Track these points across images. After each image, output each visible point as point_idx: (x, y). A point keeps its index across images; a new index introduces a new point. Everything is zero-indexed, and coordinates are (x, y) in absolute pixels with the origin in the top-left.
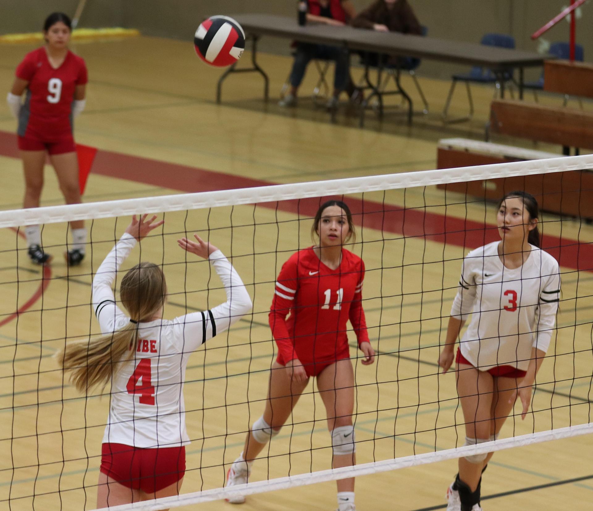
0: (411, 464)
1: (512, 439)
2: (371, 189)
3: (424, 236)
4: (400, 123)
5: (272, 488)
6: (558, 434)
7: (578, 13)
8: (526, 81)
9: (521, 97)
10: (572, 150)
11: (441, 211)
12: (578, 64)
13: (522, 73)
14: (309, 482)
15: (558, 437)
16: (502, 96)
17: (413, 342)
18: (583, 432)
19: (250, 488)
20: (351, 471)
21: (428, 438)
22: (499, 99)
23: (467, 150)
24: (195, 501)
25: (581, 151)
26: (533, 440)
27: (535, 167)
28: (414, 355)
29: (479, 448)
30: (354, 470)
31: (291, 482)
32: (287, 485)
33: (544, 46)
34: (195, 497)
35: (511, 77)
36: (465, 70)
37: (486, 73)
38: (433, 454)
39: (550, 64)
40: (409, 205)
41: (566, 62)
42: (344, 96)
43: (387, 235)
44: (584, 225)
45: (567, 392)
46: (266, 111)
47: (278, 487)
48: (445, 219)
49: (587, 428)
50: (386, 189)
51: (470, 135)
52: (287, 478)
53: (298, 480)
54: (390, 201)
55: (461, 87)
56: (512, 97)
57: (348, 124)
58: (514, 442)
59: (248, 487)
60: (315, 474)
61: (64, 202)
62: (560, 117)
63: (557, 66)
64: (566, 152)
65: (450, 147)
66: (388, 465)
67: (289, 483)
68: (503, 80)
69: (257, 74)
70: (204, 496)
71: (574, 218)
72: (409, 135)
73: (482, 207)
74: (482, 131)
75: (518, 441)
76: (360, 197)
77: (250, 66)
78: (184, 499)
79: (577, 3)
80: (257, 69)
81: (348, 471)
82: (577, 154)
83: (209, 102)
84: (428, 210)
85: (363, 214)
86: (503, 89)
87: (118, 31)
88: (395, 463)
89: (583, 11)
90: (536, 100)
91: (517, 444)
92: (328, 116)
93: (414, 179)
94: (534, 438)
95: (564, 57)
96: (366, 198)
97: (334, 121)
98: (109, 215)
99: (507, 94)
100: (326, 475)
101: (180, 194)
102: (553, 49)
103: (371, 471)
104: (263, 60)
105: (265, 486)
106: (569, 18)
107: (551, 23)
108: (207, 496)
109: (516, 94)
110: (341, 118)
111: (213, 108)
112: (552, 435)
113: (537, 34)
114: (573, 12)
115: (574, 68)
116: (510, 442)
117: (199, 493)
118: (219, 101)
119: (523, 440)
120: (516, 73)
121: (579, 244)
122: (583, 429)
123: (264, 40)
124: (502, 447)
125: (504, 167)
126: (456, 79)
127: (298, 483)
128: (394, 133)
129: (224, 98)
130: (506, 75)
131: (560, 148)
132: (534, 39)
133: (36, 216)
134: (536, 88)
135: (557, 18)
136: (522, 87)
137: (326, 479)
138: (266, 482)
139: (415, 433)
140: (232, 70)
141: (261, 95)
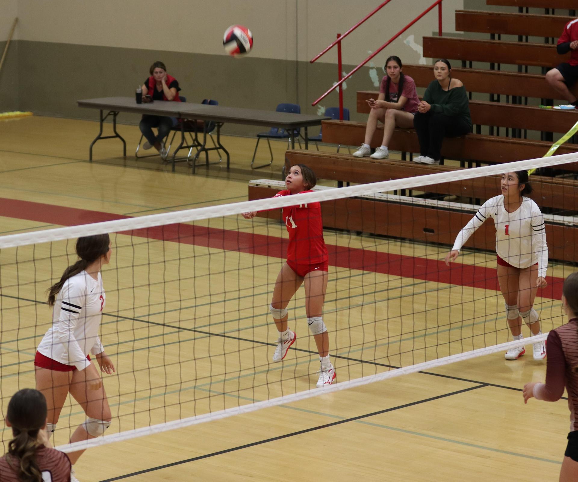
0: (236, 413)
1: (308, 391)
2: (199, 218)
3: (239, 250)
4: (220, 170)
5: (138, 435)
6: (341, 386)
7: (345, 86)
8: (310, 136)
9: (307, 148)
10: (345, 183)
11: (249, 231)
12: (346, 122)
13: (306, 130)
14: (164, 430)
15: (341, 388)
16: (293, 148)
17: (234, 326)
18: (359, 384)
19: (122, 436)
20: (194, 420)
21: (249, 394)
22: (291, 150)
23: (269, 186)
25: (351, 183)
26: (323, 392)
27: (315, 197)
28: (235, 335)
29: (285, 400)
30: (196, 420)
31: (151, 430)
32: (148, 433)
33: (322, 110)
35: (299, 134)
36: (267, 130)
37: (281, 131)
38: (252, 405)
39: (325, 123)
40: (227, 228)
41: (337, 121)
43: (212, 250)
44: (354, 237)
45: (346, 356)
46: (125, 166)
47: (142, 434)
48: (253, 237)
49: (362, 381)
50: (210, 217)
51: (271, 176)
52: (148, 428)
53: (156, 428)
54: (213, 226)
55: (263, 142)
56: (301, 148)
58: (310, 394)
60: (168, 423)
62: (334, 161)
63: (331, 124)
64: (340, 185)
65: (257, 185)
66: (220, 414)
68: (293, 136)
69: (118, 139)
70: (89, 443)
71: (348, 232)
72: (228, 178)
73: (279, 227)
74: (281, 173)
75: (313, 393)
76: (192, 224)
77: (113, 134)
79: (343, 79)
80: (117, 136)
82: (348, 185)
83: (85, 161)
84: (240, 230)
85: (194, 236)
86: (293, 142)
87: (18, 113)
88: (225, 413)
89: (347, 85)
90: (318, 150)
91: (312, 395)
92: (170, 167)
93: (229, 210)
94: (324, 390)
95: (335, 118)
96: (195, 224)
97: (173, 171)
98: (11, 245)
99: (297, 145)
100: (176, 424)
102: (327, 113)
103: (208, 419)
105: (132, 434)
106: (338, 89)
107: (326, 94)
108: (92, 443)
109: (303, 146)
111: (88, 164)
112: (336, 387)
113: (315, 103)
114: (340, 85)
115: (343, 125)
116: (307, 394)
118: (91, 160)
119: (316, 392)
120: (302, 130)
121: (349, 250)
122: (358, 382)
123: (121, 115)
124: (301, 398)
125: (293, 198)
126: (259, 136)
127: (156, 431)
128: (217, 177)
129: (94, 158)
130: (295, 132)
131: (336, 183)
132: (313, 105)
134: (317, 140)
135: (329, 91)
136: (307, 140)
137: (176, 427)
138: (133, 431)
139: (239, 391)
140: (99, 138)
141: (122, 154)
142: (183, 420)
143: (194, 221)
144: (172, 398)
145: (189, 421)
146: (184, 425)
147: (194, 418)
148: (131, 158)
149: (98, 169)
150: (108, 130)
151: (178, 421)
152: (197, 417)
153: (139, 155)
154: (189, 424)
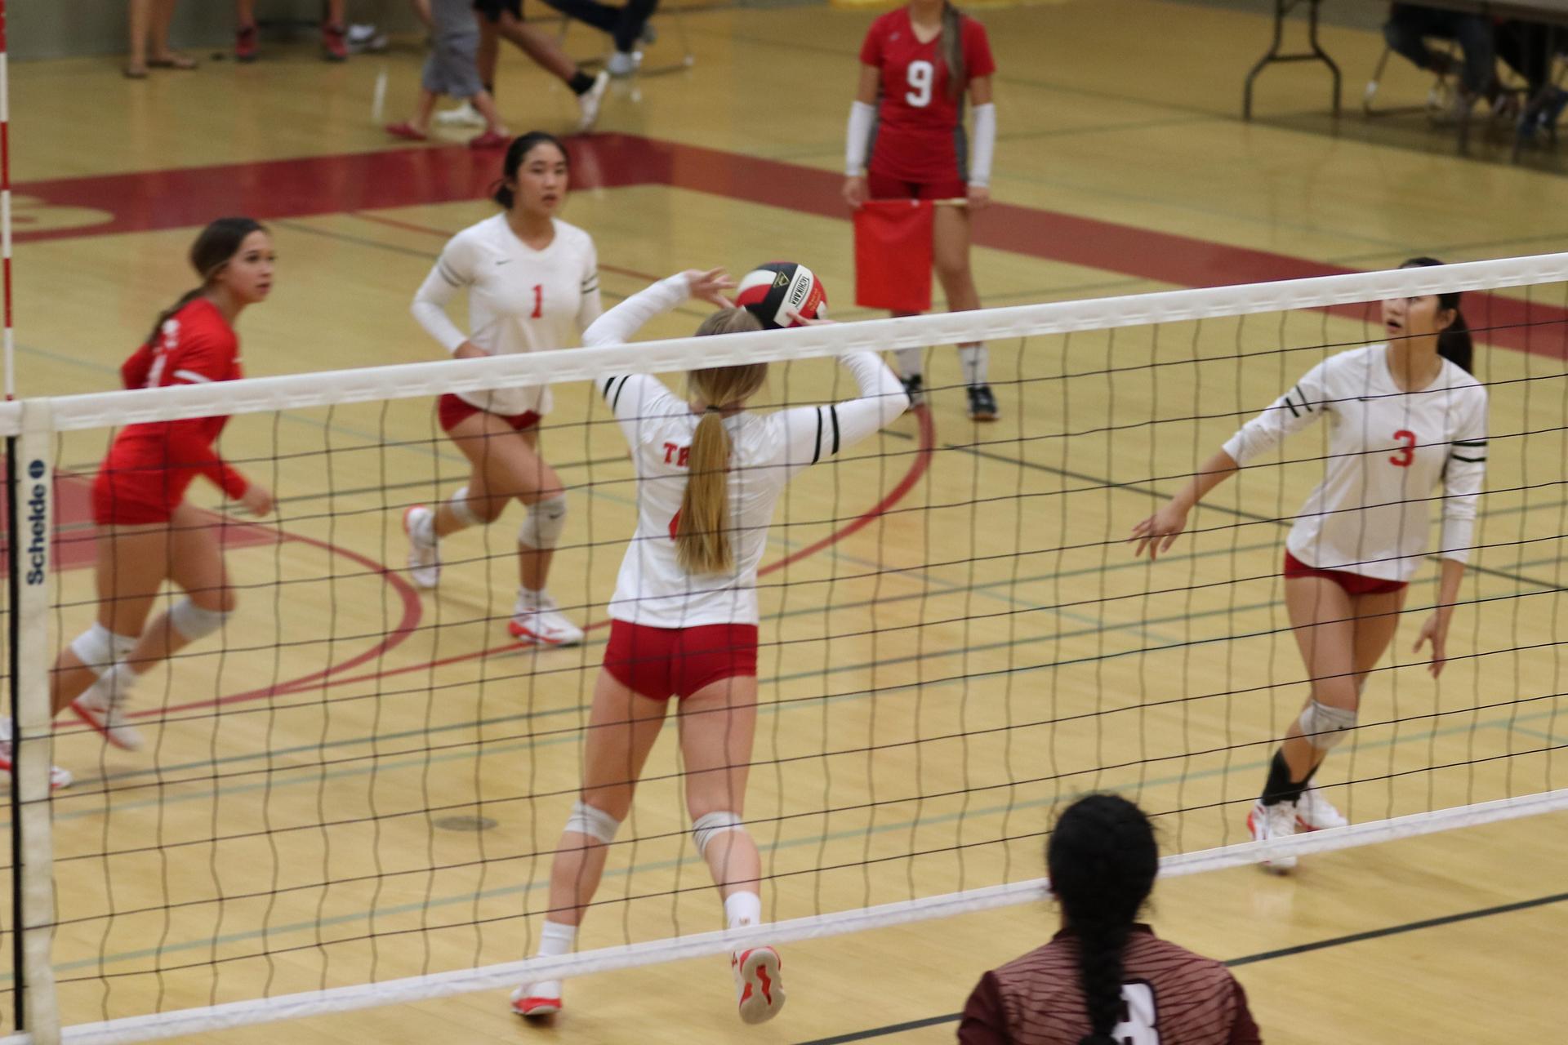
14: (1425, 830)
24: (1213, 865)
30: (1511, 807)
31: (1391, 829)
34: (1212, 858)
42: (1482, 106)
46: (1335, 133)
52: (1383, 823)
53: (1405, 825)
57: (1489, 159)
59: (1313, 838)
60: (1437, 814)
61: (945, 307)
67: (1387, 831)
69: (1320, 65)
70: (1229, 856)
77: (1307, 49)
78: (1193, 862)
80: (1319, 54)
81: (1497, 810)
83: (1230, 117)
92: (1452, 144)
97: (1464, 152)
100: (1459, 817)
101: (1175, 290)
104: (1331, 38)
108: (1232, 856)
110: (1475, 146)
111: (1239, 128)
117: (1219, 850)
118: (1247, 116)
127: (1405, 832)
129: (1257, 110)
133: (913, 332)
137: (1456, 825)
140: (1272, 58)
141: (1326, 103)
142: (1475, 807)
143: (1529, 287)
144: (1450, 749)
145: (1492, 810)
146: (1480, 820)
147: (1504, 802)
148: (1352, 115)
149: (1267, 139)
150: (1296, 38)
151: (1464, 809)
152: (1514, 800)
153: (1375, 105)
154: (1490, 818)
